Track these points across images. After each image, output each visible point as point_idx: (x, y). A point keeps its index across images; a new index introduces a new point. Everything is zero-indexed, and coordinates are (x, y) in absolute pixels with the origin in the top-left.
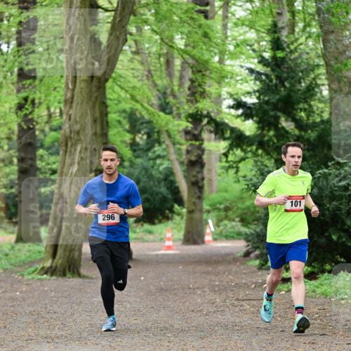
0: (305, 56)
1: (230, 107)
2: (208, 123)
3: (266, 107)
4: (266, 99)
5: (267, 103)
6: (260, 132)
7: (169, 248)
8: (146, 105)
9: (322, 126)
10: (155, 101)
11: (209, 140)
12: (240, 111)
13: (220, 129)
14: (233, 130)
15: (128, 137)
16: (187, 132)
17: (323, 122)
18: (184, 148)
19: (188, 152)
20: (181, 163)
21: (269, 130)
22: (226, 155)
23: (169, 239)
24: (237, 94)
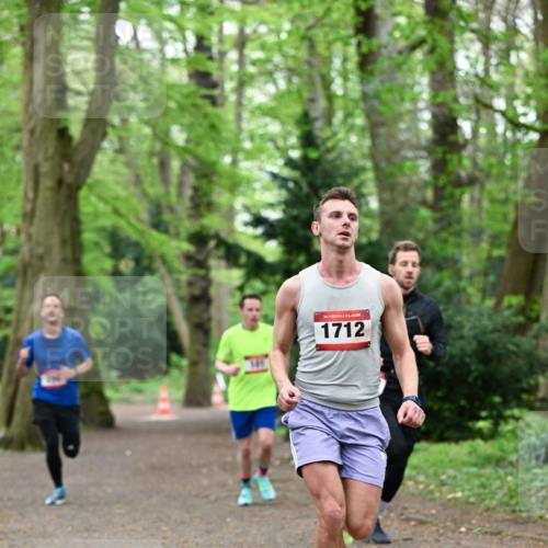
0: (346, 157)
1: (246, 224)
2: (217, 246)
3: (293, 225)
4: (295, 212)
5: (295, 218)
6: (286, 257)
7: (164, 412)
8: (133, 221)
9: (369, 250)
10: (145, 216)
11: (218, 268)
12: (260, 231)
13: (232, 254)
14: (250, 254)
15: (108, 264)
16: (188, 258)
17: (370, 244)
18: (184, 278)
19: (190, 284)
20: (181, 299)
21: (298, 255)
22: (241, 288)
23: (164, 400)
24: (255, 206)
